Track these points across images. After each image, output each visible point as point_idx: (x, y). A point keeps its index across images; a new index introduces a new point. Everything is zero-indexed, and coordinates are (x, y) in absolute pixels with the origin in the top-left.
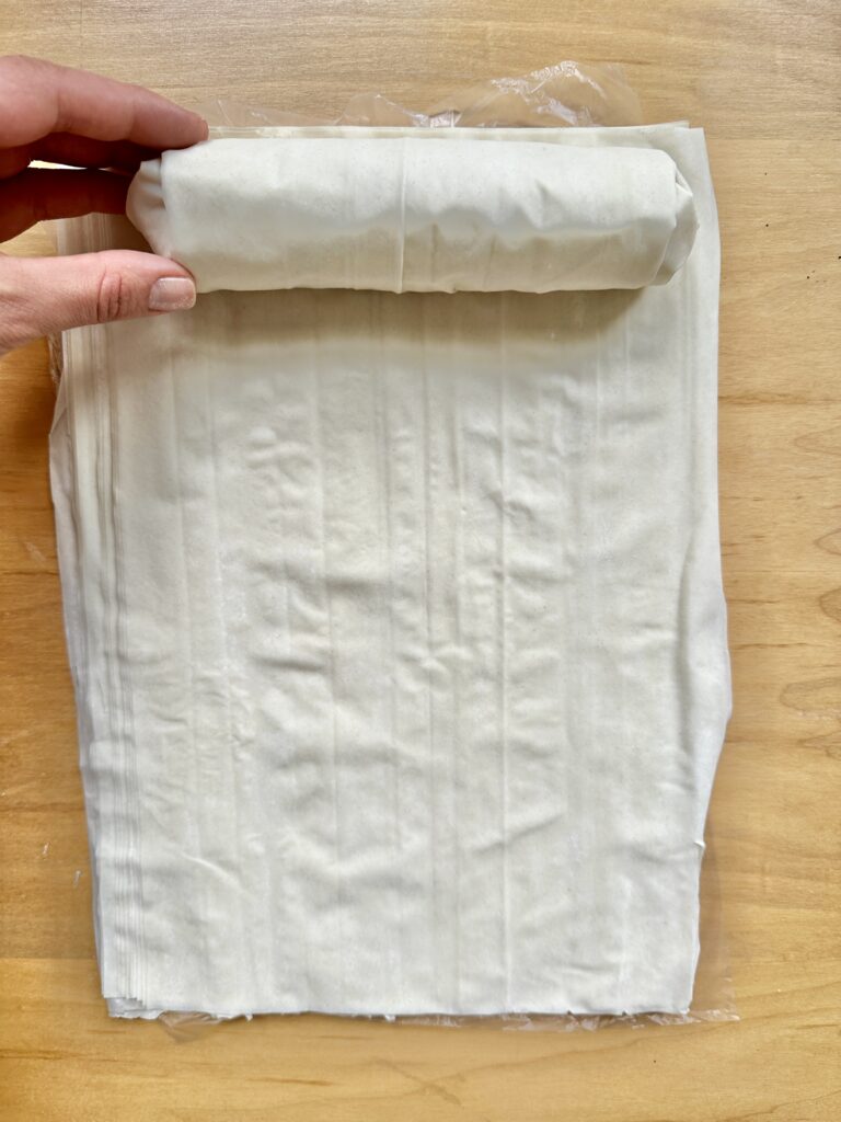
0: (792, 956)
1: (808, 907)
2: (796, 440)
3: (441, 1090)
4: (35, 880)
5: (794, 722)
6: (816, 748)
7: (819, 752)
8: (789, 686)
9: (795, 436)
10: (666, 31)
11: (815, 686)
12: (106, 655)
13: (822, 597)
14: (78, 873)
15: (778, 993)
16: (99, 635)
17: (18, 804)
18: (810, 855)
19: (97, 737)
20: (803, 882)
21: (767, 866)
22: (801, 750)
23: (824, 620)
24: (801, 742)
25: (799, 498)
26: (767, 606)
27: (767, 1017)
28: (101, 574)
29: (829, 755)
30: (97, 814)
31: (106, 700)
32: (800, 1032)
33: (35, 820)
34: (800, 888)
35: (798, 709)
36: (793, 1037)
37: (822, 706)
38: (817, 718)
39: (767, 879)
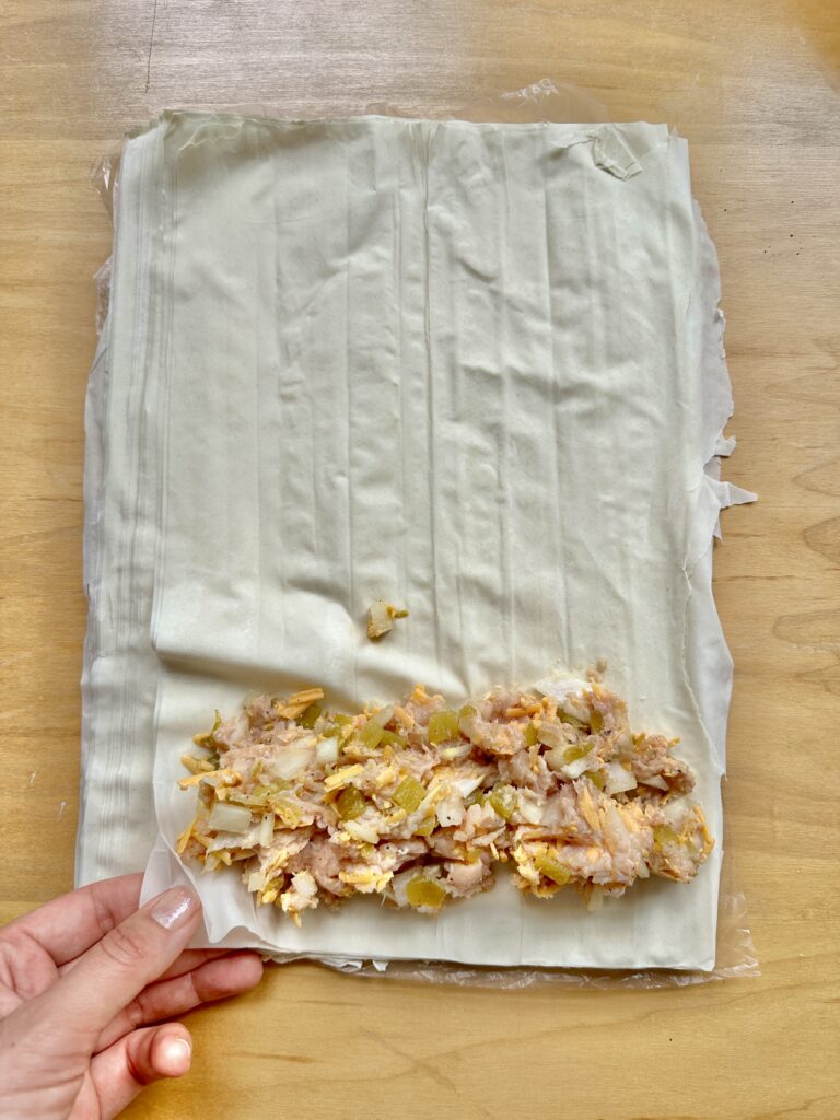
0: (811, 913)
1: (822, 857)
2: (766, 387)
3: (434, 1072)
4: (18, 811)
5: (791, 656)
6: (814, 682)
7: (819, 687)
8: (780, 618)
9: (765, 385)
10: (630, 65)
11: (808, 619)
12: (120, 570)
13: (805, 531)
14: (63, 804)
15: (800, 958)
16: (115, 550)
17: (11, 728)
18: (822, 798)
19: (101, 653)
20: (815, 828)
21: (776, 810)
22: (798, 684)
23: (809, 554)
24: (799, 676)
25: (774, 439)
26: (752, 539)
27: (790, 987)
28: (122, 493)
29: (828, 690)
30: (92, 735)
31: (114, 616)
32: (829, 1007)
33: (25, 745)
34: (811, 835)
35: (792, 642)
36: (822, 1012)
37: (817, 640)
38: (812, 651)
39: (778, 823)
